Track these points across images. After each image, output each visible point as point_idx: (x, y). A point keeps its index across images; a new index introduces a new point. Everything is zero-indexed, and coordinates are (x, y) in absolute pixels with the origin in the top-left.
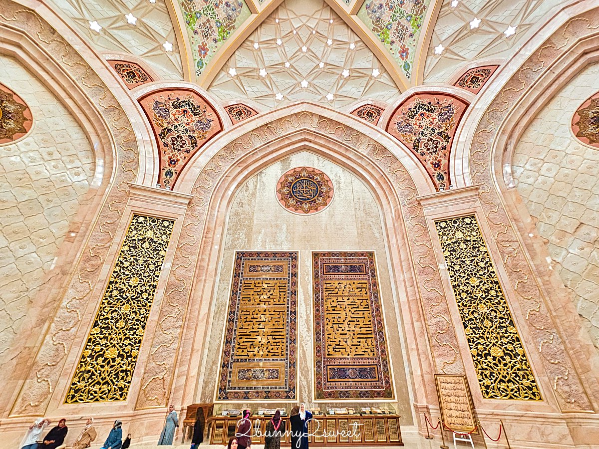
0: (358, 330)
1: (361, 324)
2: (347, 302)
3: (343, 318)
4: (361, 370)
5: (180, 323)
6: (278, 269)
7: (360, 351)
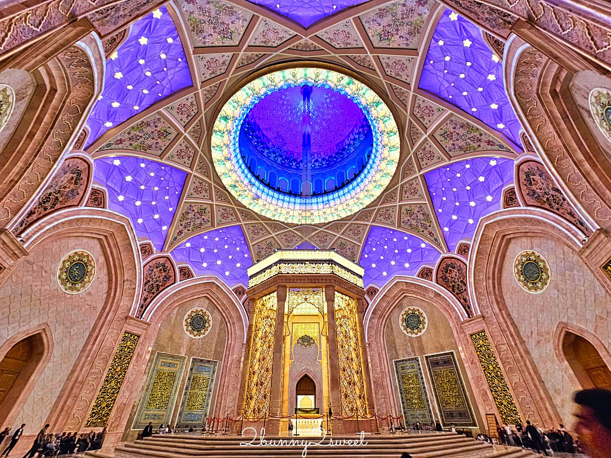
0: (454, 394)
1: (455, 391)
2: (446, 381)
3: (446, 388)
4: (459, 413)
5: (383, 397)
6: (413, 367)
7: (457, 404)
